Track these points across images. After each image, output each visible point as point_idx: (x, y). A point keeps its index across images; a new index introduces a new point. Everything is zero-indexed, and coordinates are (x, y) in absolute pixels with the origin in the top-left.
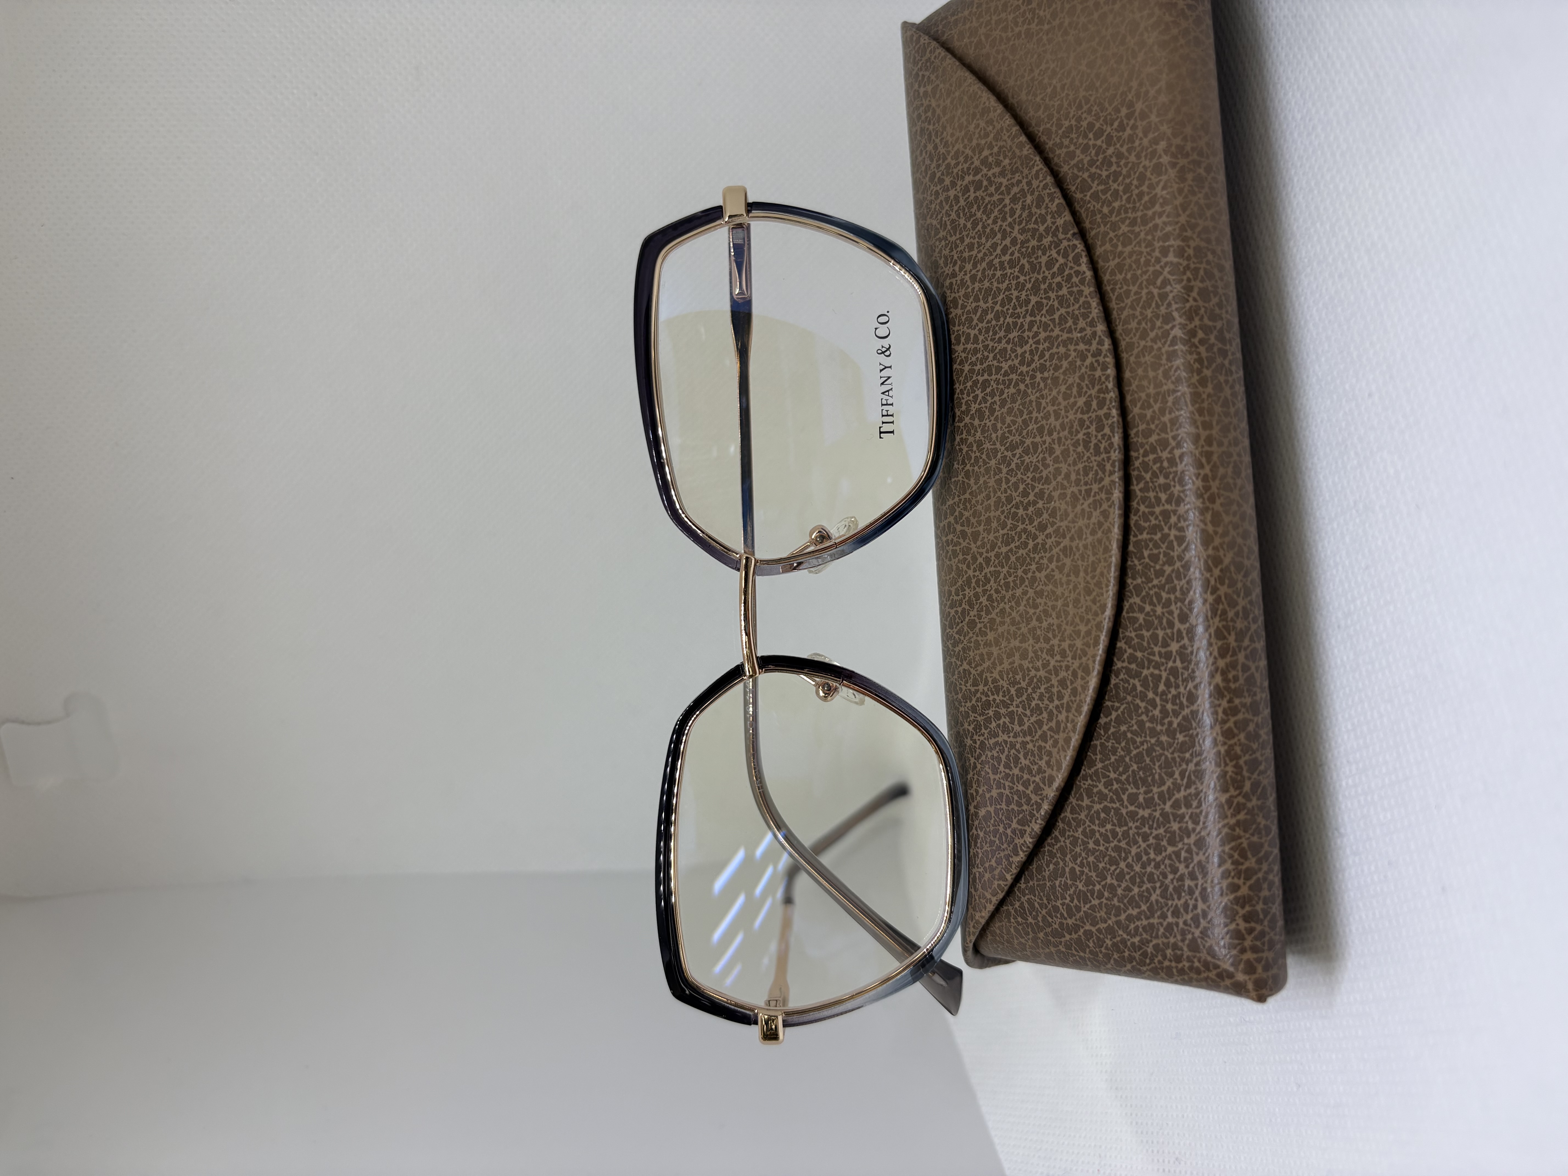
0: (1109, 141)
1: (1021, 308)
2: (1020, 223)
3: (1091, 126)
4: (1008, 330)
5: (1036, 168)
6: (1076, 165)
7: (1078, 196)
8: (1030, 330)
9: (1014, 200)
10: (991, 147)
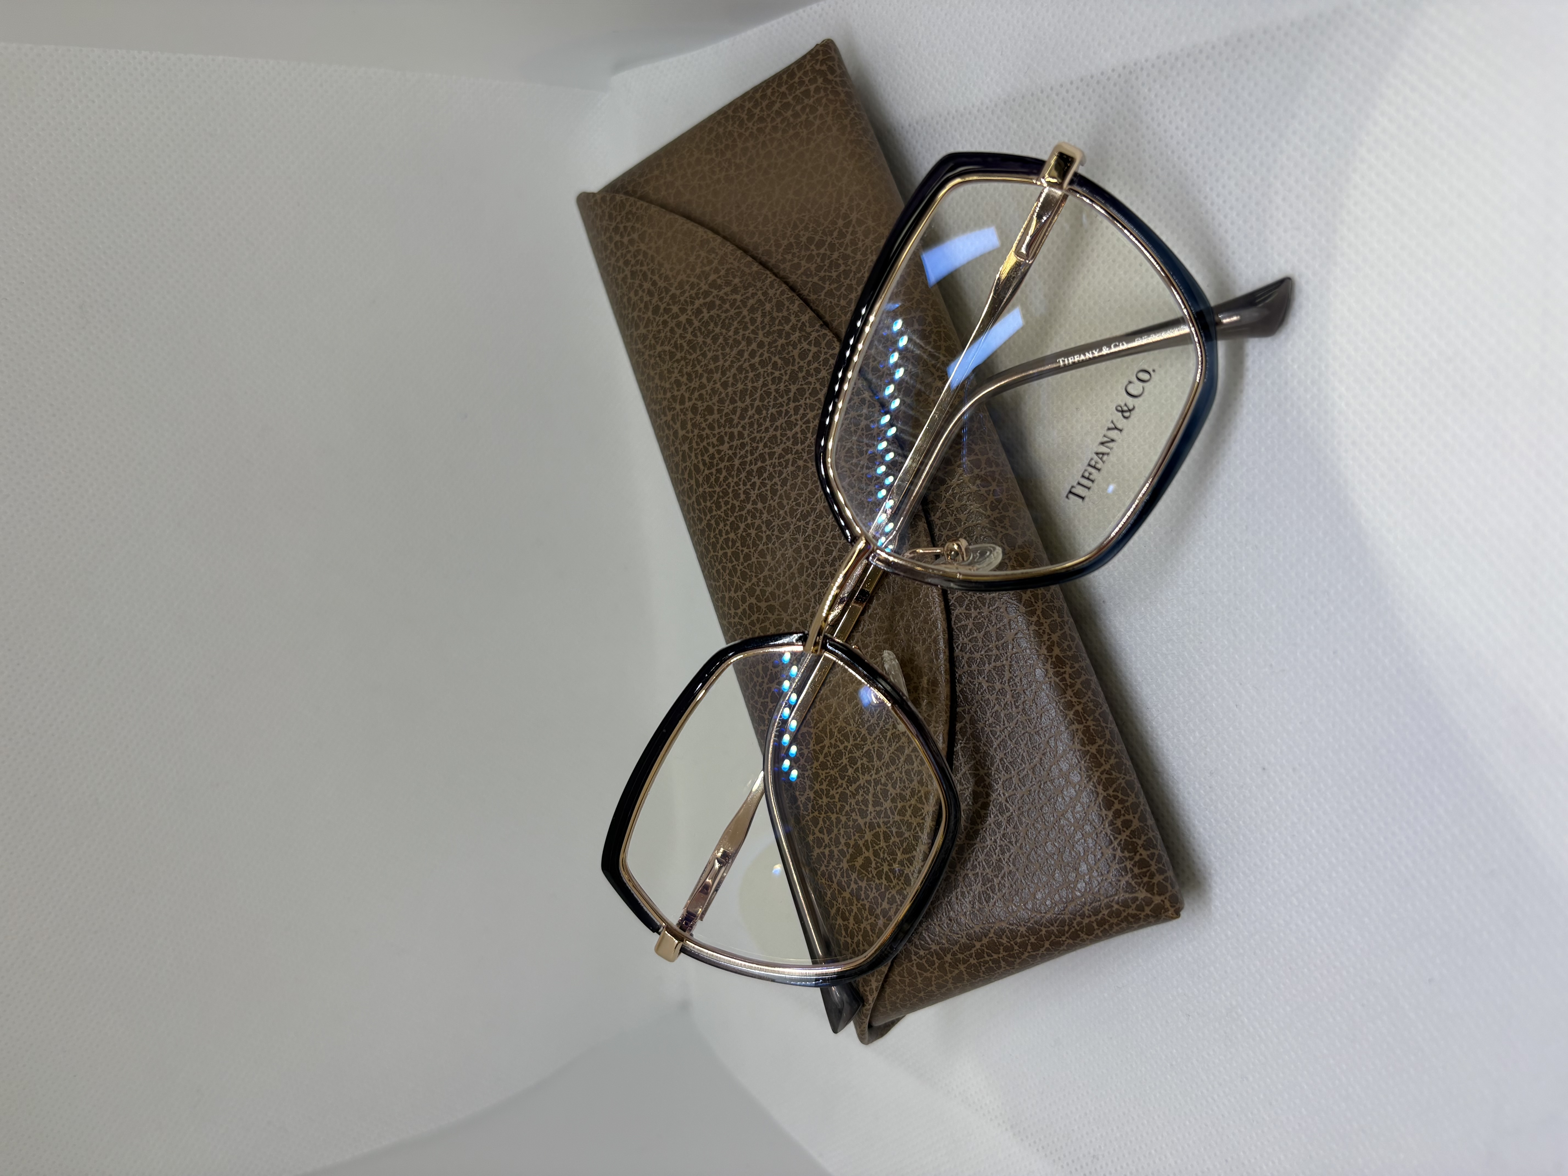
0: (832, 247)
1: (782, 397)
2: (763, 328)
3: (810, 240)
4: (773, 419)
5: (769, 280)
6: (804, 273)
7: (812, 297)
8: (796, 413)
9: (752, 310)
10: (716, 271)
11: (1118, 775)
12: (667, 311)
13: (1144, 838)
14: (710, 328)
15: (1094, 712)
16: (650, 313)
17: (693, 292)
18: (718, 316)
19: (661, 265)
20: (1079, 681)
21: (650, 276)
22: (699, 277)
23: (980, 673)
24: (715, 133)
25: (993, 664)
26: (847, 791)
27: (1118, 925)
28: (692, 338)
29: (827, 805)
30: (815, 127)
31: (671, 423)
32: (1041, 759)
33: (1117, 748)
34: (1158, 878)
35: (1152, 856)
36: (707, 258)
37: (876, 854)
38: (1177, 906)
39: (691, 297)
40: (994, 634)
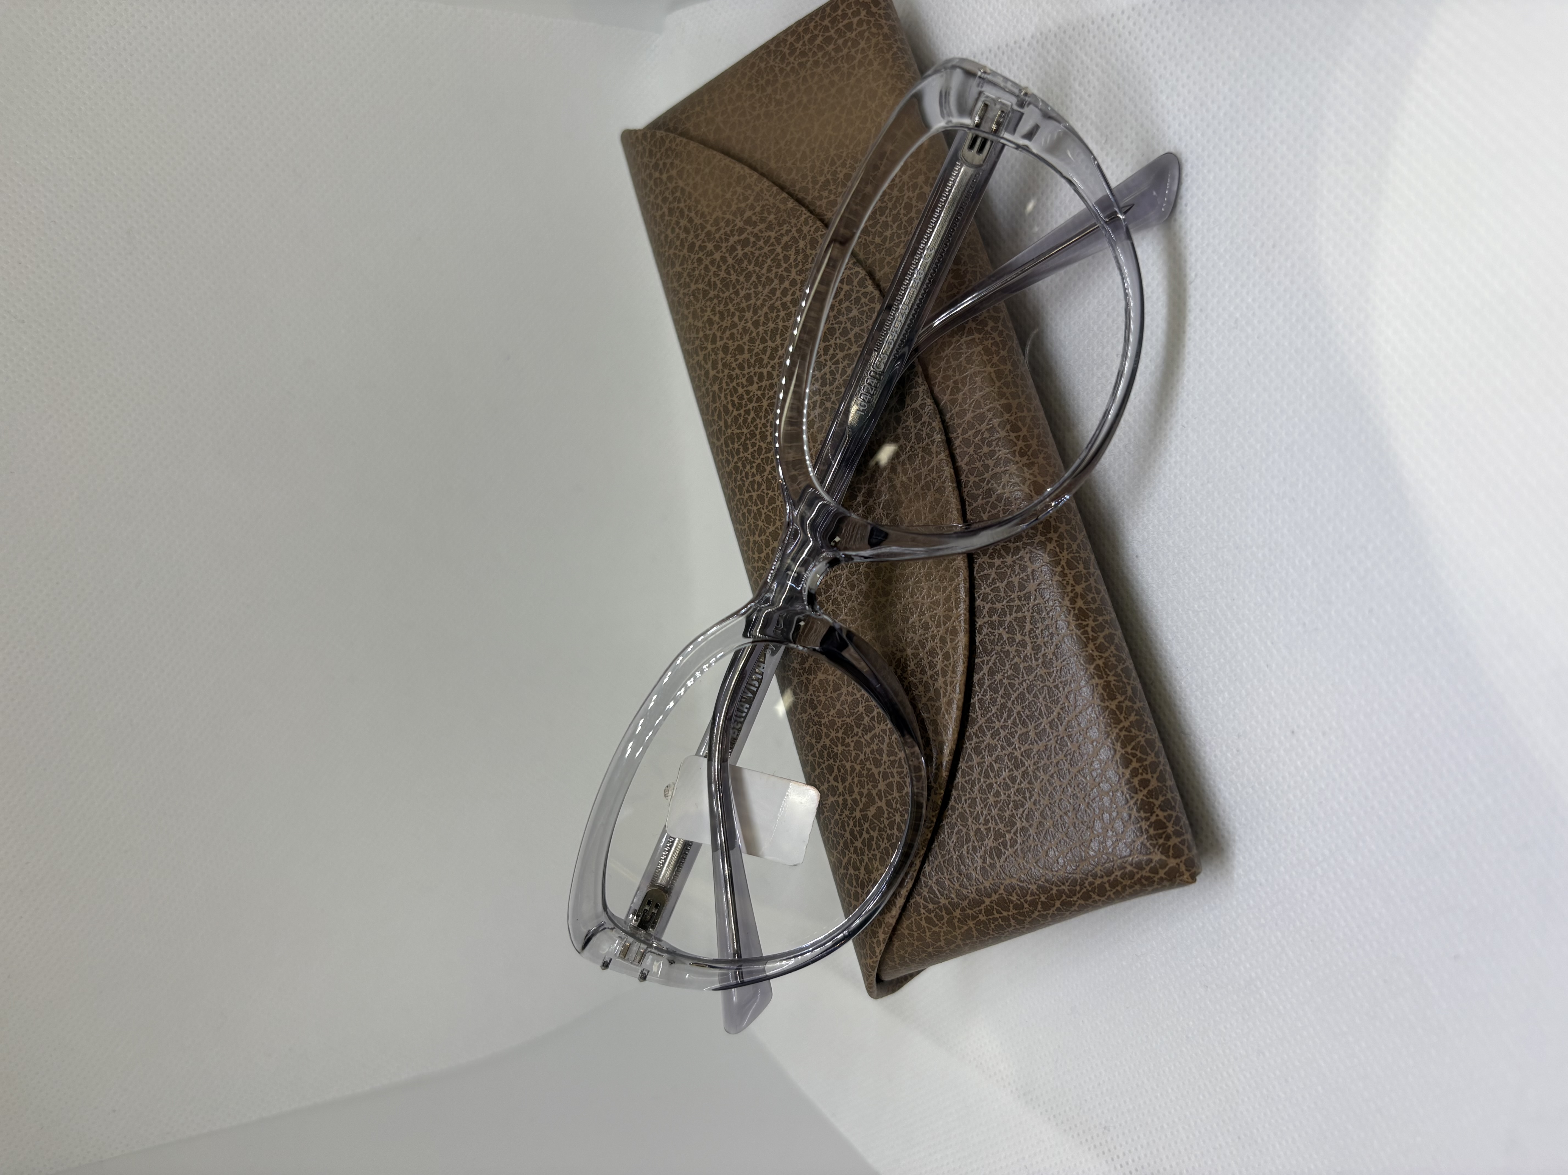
11: (1138, 733)
12: (702, 248)
13: (1161, 798)
14: (744, 265)
15: (1116, 667)
16: (685, 251)
17: (728, 229)
18: (752, 253)
19: (697, 202)
20: (1102, 635)
21: (686, 212)
22: (734, 214)
23: (1001, 624)
24: (756, 68)
25: (1014, 615)
26: (862, 740)
27: (1131, 887)
28: (726, 276)
29: (842, 753)
30: (856, 62)
31: (703, 362)
32: (1059, 714)
33: (1138, 705)
34: (1175, 840)
35: (1169, 817)
36: (743, 194)
37: (888, 803)
38: (1193, 871)
39: (726, 233)
40: (1016, 584)
